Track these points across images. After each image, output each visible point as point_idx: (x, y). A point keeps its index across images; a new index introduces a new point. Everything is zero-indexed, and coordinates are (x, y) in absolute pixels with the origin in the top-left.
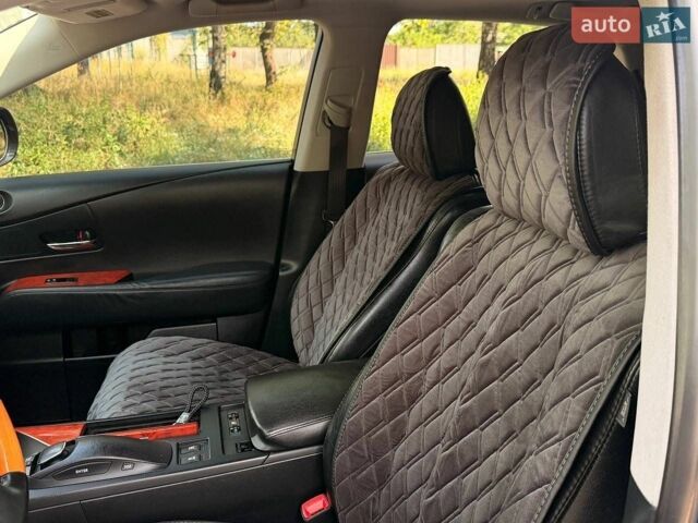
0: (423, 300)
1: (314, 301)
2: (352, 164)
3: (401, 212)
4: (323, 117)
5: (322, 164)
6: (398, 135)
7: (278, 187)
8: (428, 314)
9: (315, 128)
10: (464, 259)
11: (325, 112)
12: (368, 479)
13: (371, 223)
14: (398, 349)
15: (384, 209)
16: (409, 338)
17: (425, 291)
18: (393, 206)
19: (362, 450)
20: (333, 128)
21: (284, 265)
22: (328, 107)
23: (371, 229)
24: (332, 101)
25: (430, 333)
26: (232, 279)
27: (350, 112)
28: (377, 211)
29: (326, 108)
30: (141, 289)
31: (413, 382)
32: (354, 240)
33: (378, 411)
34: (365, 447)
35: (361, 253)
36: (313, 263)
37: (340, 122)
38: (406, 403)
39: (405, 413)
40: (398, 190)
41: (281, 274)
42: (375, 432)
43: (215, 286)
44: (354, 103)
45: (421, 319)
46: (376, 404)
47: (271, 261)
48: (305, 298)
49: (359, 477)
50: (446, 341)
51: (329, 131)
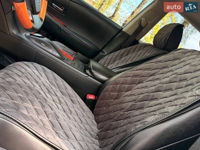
0: (159, 61)
1: (107, 63)
2: (137, 39)
3: (147, 53)
4: (140, 21)
5: (130, 33)
6: (158, 35)
7: (115, 32)
8: (159, 64)
9: (136, 22)
10: (179, 56)
11: (141, 20)
12: (113, 95)
13: (135, 53)
14: (143, 69)
15: (141, 51)
16: (149, 68)
17: (161, 59)
18: (145, 51)
19: (117, 87)
20: (140, 25)
21: (103, 51)
22: (143, 19)
23: (134, 54)
24: (145, 18)
25: (156, 69)
26: (89, 45)
27: (147, 24)
28: (138, 51)
29: (142, 19)
30: (67, 31)
31: (143, 78)
32: (127, 55)
33: (128, 81)
34: (118, 87)
35: (128, 58)
36: (112, 54)
37: (143, 25)
38: (137, 83)
39: (135, 85)
40: (148, 48)
41: (101, 53)
42: (123, 85)
43: (84, 43)
44: (150, 23)
45: (155, 65)
46: (128, 79)
47: (100, 49)
48: (104, 61)
49: (112, 93)
50: (160, 73)
51: (138, 26)
